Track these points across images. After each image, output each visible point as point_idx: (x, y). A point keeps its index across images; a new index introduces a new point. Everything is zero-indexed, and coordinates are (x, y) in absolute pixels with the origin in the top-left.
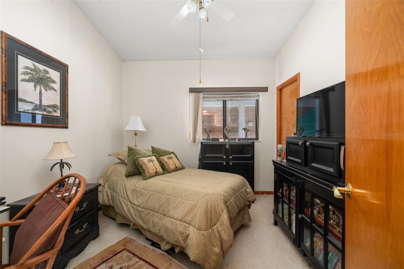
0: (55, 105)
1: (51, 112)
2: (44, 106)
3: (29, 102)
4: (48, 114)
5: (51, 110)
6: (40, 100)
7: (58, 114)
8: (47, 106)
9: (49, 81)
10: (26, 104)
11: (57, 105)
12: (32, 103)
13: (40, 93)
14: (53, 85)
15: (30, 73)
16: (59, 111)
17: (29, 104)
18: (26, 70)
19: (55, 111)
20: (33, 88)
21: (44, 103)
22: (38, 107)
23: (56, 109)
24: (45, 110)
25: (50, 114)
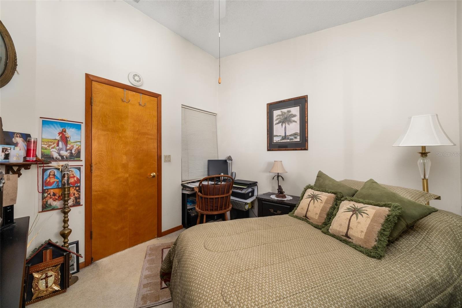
0: (296, 133)
1: (292, 139)
2: (288, 136)
3: (279, 136)
4: (290, 141)
5: (292, 137)
6: (285, 133)
7: (298, 139)
8: (290, 135)
9: (291, 117)
10: (277, 137)
11: (297, 133)
12: (280, 136)
13: (285, 128)
14: (293, 119)
15: (279, 118)
16: (299, 137)
17: (279, 137)
18: (277, 117)
19: (296, 138)
20: (281, 126)
21: (288, 134)
22: (284, 138)
23: (296, 136)
24: (288, 139)
25: (292, 141)
